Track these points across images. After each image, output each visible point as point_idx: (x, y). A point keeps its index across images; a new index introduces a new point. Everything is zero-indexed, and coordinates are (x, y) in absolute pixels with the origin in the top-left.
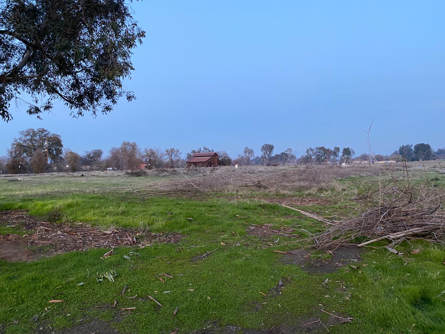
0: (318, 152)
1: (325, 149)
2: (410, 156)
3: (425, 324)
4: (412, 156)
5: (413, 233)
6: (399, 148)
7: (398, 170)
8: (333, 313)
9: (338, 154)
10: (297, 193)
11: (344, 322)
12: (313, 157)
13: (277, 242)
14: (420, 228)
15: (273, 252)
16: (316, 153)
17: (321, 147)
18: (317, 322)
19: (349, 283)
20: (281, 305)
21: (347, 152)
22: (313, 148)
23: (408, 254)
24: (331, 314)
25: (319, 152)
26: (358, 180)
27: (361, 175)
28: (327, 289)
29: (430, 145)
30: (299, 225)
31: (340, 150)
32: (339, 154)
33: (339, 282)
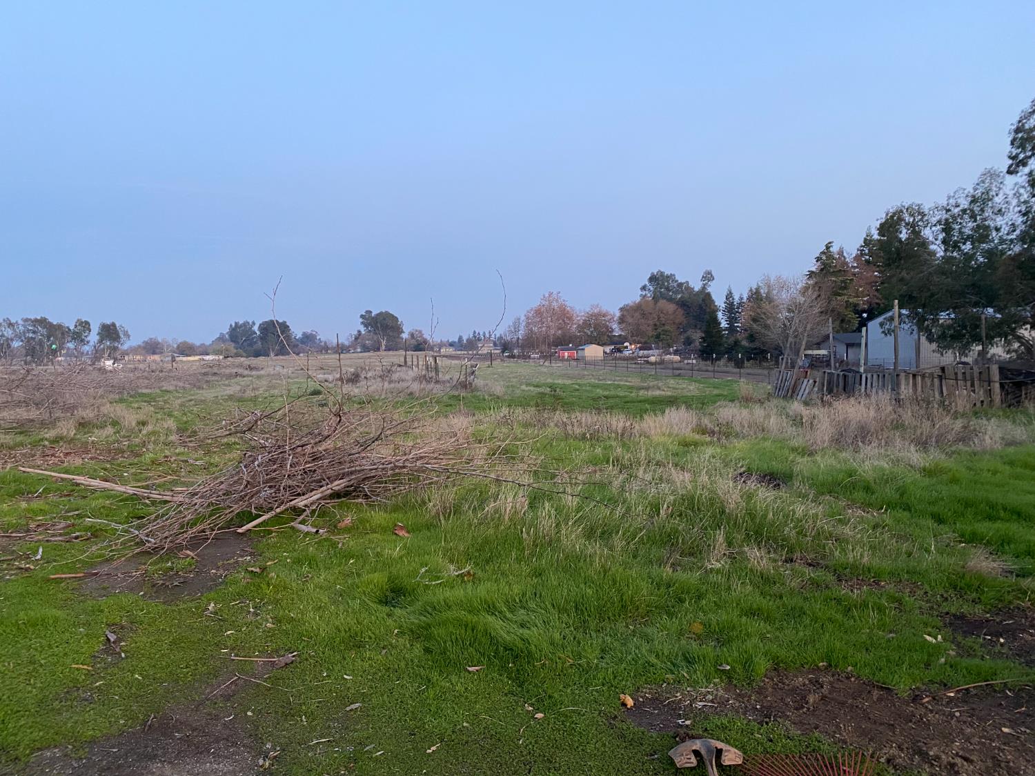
0: (29, 331)
1: (51, 325)
2: (251, 345)
3: (413, 623)
4: (255, 347)
5: (332, 491)
6: (229, 327)
7: (237, 375)
8: (257, 656)
9: (86, 337)
10: (19, 438)
11: (286, 664)
12: (16, 344)
13: (39, 557)
14: (342, 481)
15: (49, 580)
16: (24, 332)
17: (39, 318)
18: (236, 680)
19: (258, 599)
20: (140, 674)
21: (109, 332)
22: (13, 321)
23: (334, 528)
24: (256, 659)
25: (34, 332)
26: (161, 399)
27: (164, 388)
28: (221, 621)
29: (288, 324)
30: (76, 513)
31: (91, 327)
32: (88, 339)
33: (236, 604)
